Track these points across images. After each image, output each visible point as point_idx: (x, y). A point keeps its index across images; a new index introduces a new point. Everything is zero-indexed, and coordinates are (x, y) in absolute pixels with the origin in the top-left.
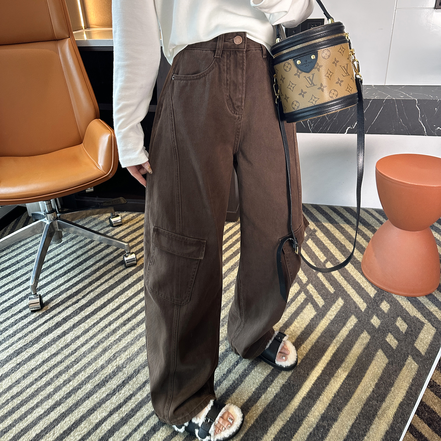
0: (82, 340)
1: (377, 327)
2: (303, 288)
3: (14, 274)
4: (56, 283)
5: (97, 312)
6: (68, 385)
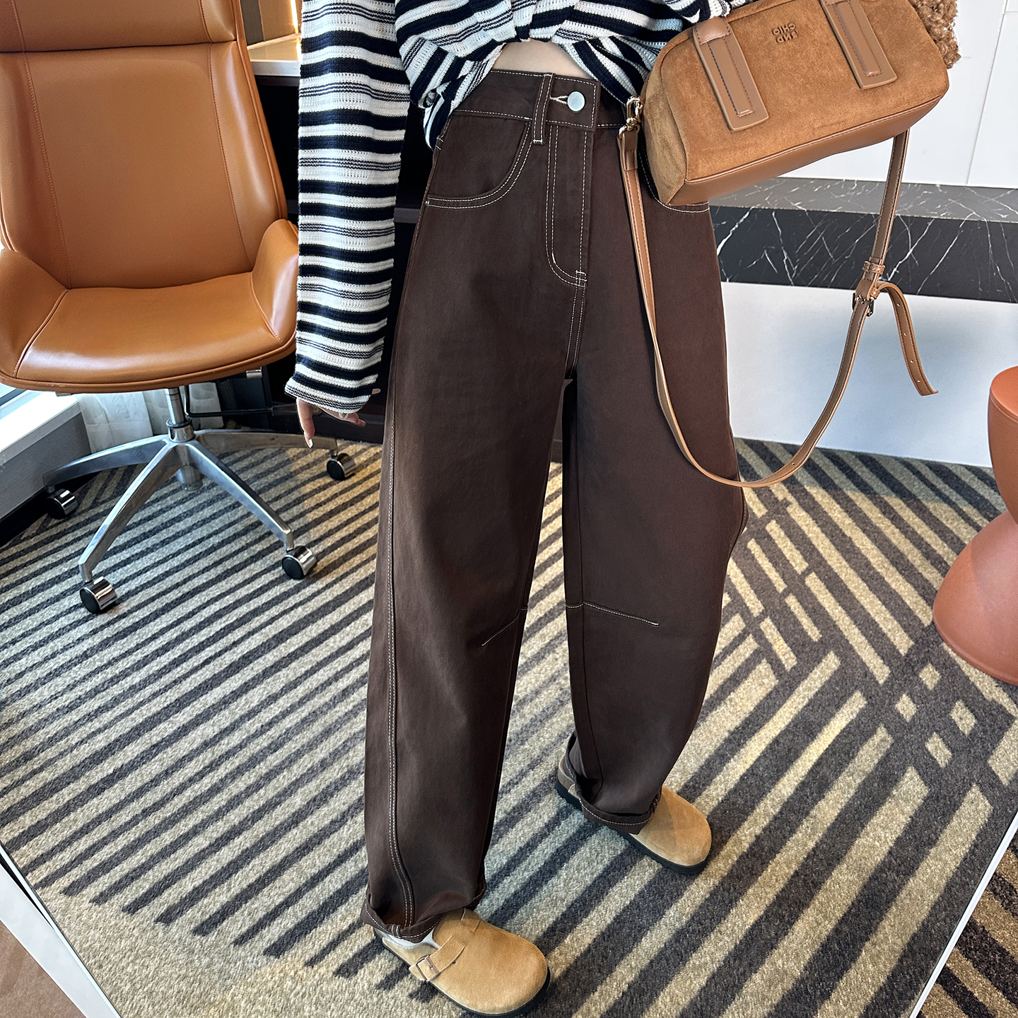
0: (283, 703)
1: (908, 719)
2: (752, 627)
3: (140, 561)
4: (227, 583)
5: (311, 649)
6: (255, 796)
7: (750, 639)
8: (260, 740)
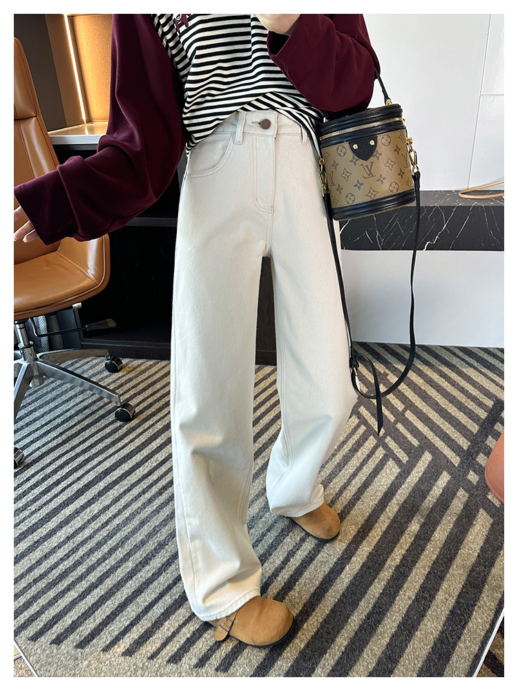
2: (380, 442)
7: (381, 448)
8: (102, 532)
